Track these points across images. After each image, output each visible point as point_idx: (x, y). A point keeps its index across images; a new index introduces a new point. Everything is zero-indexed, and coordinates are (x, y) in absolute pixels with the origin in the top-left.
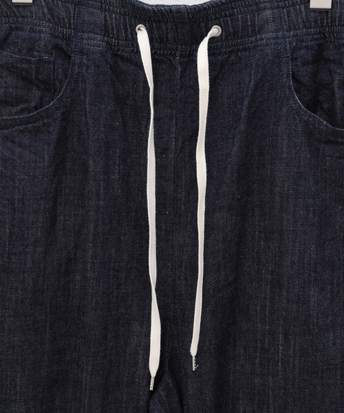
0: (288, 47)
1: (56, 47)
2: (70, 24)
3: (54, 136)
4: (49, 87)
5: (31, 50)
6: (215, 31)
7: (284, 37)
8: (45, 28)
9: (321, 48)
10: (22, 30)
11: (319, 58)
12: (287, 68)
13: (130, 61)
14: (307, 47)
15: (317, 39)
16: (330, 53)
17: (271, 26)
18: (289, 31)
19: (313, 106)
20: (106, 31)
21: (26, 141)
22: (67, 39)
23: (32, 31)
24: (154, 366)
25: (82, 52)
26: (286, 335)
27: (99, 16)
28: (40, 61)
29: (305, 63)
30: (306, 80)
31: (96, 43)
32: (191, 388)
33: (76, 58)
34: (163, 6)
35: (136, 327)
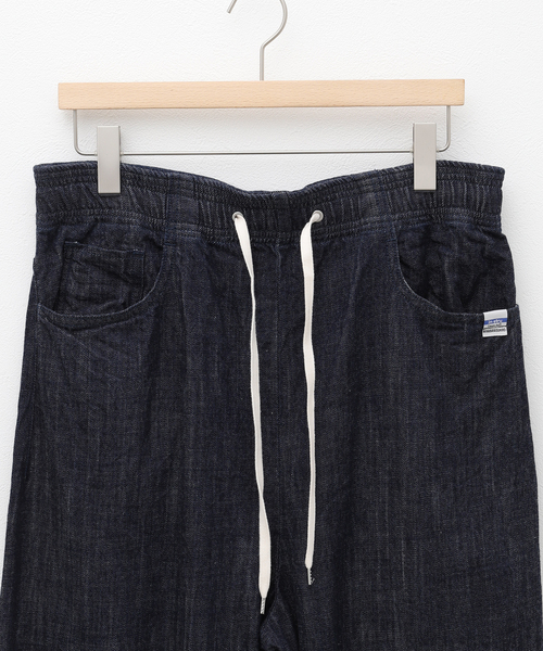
0: (394, 231)
1: (147, 239)
2: (161, 213)
3: (148, 334)
4: (139, 282)
5: (118, 242)
6: (317, 216)
7: (389, 220)
8: (135, 219)
9: (428, 230)
10: (109, 221)
11: (427, 241)
12: (394, 252)
13: (226, 250)
14: (413, 230)
15: (423, 221)
16: (437, 235)
17: (375, 210)
18: (393, 214)
19: (424, 290)
20: (200, 220)
21: (118, 341)
22: (159, 230)
23: (120, 222)
24: (264, 586)
25: (174, 243)
26: (408, 540)
27: (193, 205)
28: (131, 253)
29: (413, 247)
30: (414, 263)
31: (190, 232)
32: (307, 607)
33: (169, 250)
34: (262, 192)
35: (242, 544)
